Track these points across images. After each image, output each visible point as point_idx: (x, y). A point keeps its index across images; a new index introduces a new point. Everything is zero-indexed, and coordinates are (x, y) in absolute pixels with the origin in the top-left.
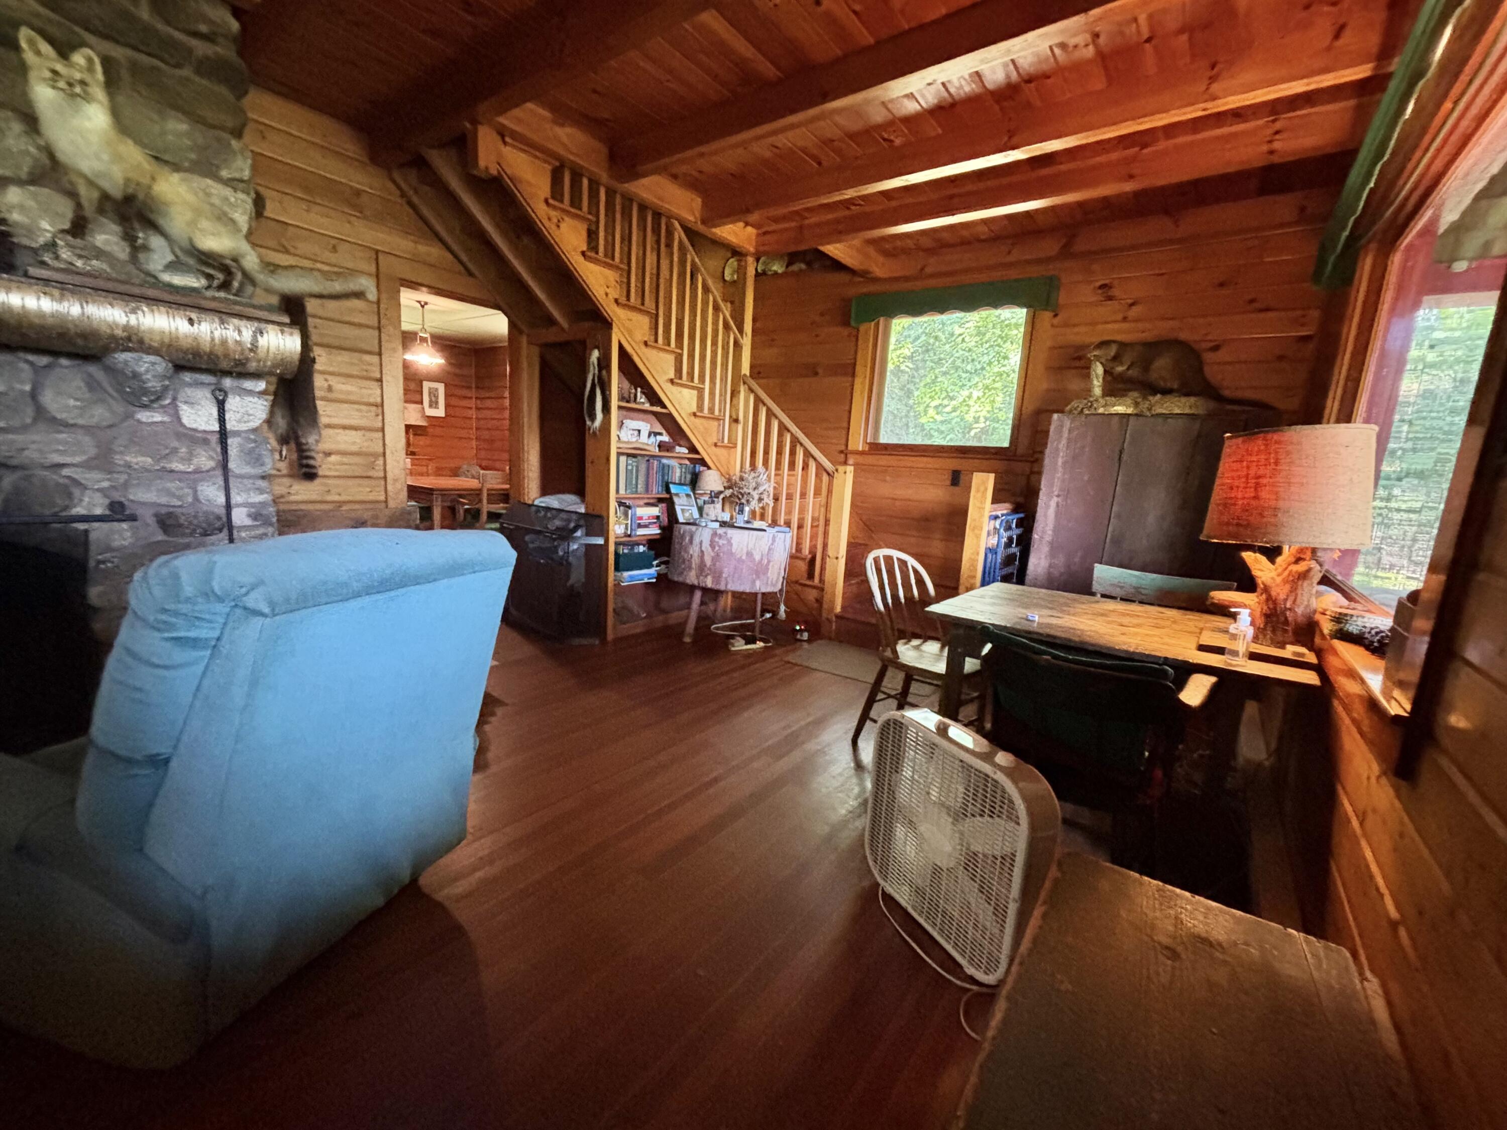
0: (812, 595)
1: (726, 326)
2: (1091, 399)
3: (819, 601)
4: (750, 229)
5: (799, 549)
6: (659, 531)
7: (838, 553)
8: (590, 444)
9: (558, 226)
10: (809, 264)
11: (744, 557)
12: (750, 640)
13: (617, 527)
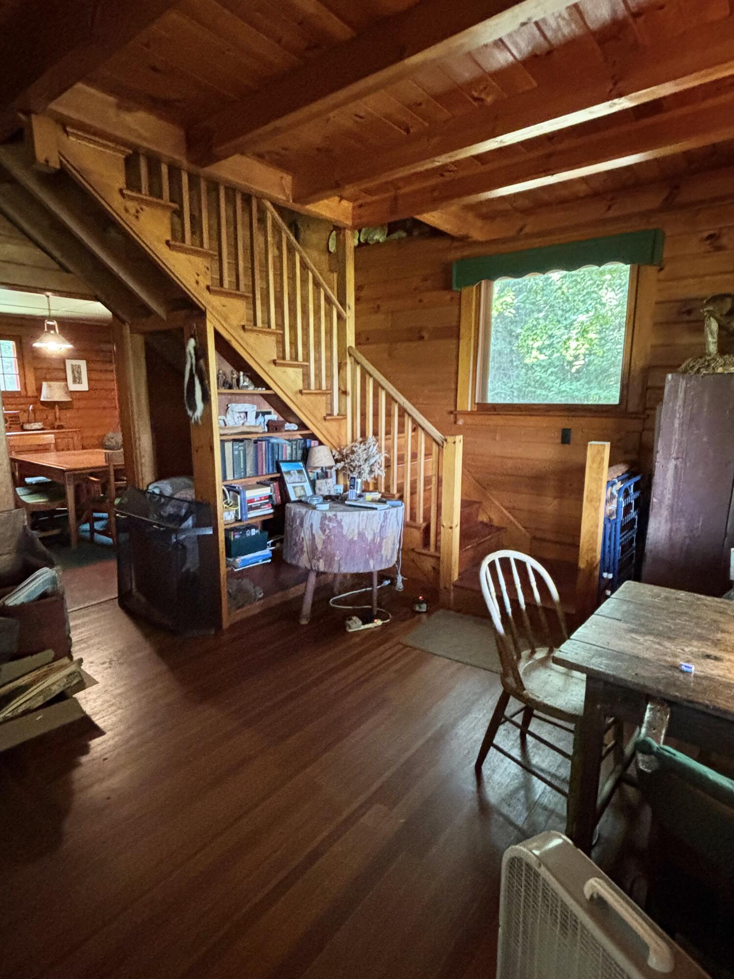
0: (428, 564)
1: (328, 299)
2: (708, 358)
3: (436, 570)
4: (345, 203)
5: (413, 517)
6: (272, 511)
7: (452, 522)
8: (194, 435)
9: (137, 217)
10: (409, 233)
11: (356, 538)
12: (367, 618)
13: (226, 514)
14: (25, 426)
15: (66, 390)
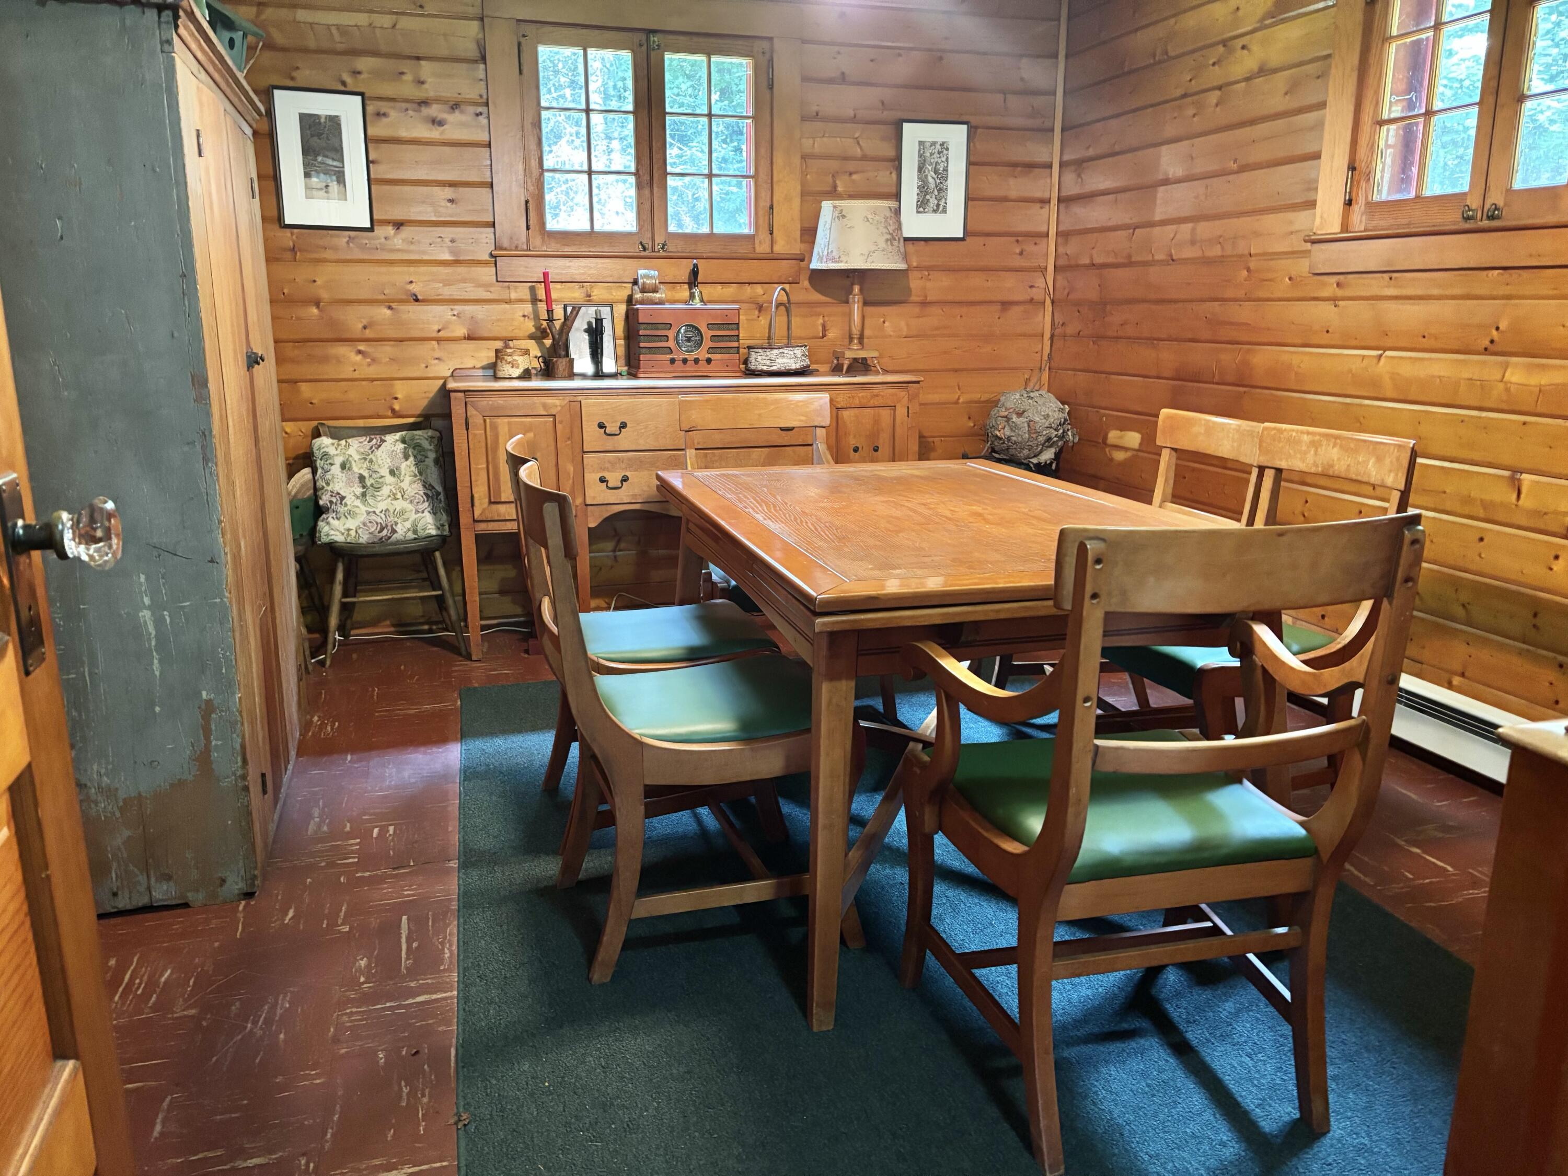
14: (752, 359)
15: (891, 229)
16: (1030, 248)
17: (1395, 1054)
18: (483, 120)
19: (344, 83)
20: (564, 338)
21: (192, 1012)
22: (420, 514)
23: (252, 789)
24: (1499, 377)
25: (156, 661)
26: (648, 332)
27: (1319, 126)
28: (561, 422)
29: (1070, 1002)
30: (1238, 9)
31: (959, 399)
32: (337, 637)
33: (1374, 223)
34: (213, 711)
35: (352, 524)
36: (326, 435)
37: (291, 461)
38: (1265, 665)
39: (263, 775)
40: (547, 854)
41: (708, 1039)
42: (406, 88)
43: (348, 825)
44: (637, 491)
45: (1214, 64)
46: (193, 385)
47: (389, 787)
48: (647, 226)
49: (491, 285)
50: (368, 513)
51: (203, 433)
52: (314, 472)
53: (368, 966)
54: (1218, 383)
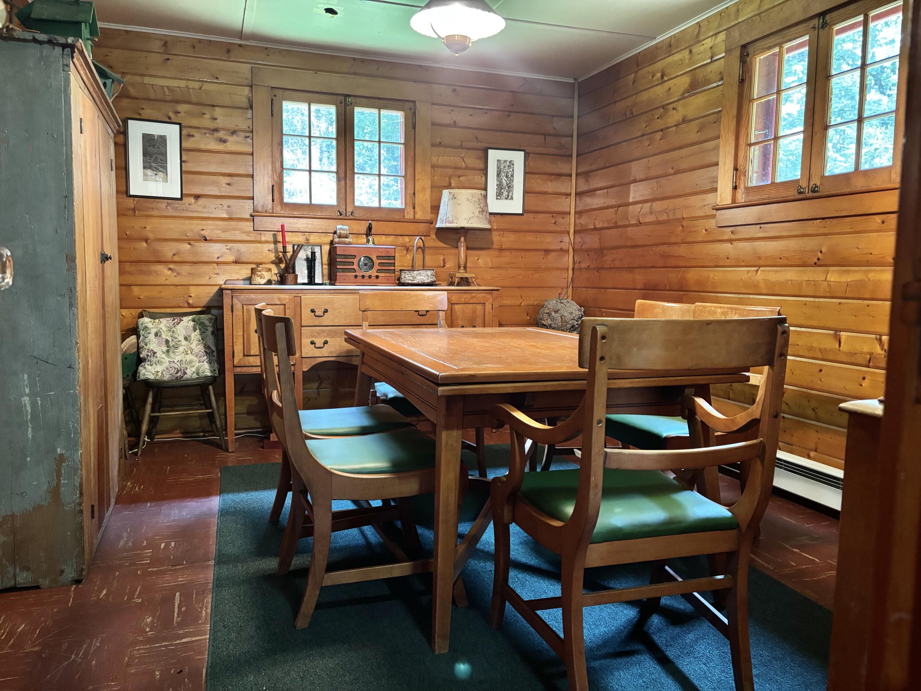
14: (403, 276)
15: (482, 205)
16: (560, 220)
17: (792, 662)
18: (249, 141)
19: (170, 118)
20: (292, 262)
21: (36, 649)
22: (201, 363)
23: (84, 512)
24: (824, 279)
25: (30, 429)
26: (342, 260)
27: (717, 148)
28: (288, 308)
29: (594, 635)
30: (670, 89)
31: (521, 303)
32: (146, 439)
33: (750, 198)
34: (64, 461)
35: (159, 368)
36: (147, 316)
37: (124, 333)
38: (703, 420)
39: (93, 506)
40: (270, 556)
41: (369, 659)
42: (206, 122)
43: (145, 542)
44: (333, 350)
45: (658, 118)
46: (67, 261)
47: (174, 521)
48: (343, 202)
49: (250, 232)
50: (170, 362)
51: (71, 290)
52: (138, 338)
53: (152, 622)
54: (669, 290)
